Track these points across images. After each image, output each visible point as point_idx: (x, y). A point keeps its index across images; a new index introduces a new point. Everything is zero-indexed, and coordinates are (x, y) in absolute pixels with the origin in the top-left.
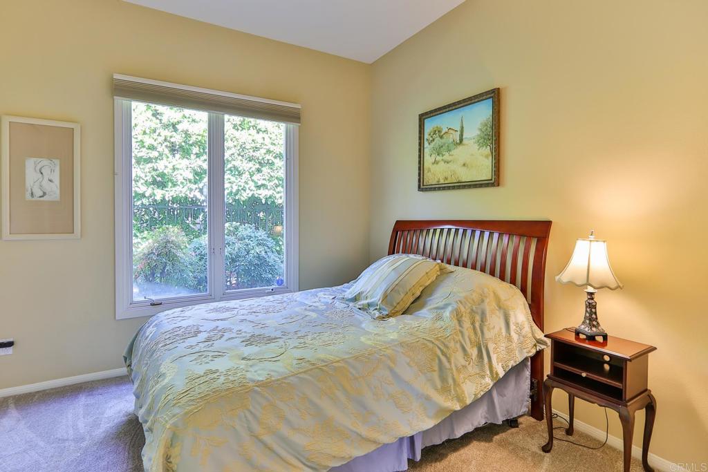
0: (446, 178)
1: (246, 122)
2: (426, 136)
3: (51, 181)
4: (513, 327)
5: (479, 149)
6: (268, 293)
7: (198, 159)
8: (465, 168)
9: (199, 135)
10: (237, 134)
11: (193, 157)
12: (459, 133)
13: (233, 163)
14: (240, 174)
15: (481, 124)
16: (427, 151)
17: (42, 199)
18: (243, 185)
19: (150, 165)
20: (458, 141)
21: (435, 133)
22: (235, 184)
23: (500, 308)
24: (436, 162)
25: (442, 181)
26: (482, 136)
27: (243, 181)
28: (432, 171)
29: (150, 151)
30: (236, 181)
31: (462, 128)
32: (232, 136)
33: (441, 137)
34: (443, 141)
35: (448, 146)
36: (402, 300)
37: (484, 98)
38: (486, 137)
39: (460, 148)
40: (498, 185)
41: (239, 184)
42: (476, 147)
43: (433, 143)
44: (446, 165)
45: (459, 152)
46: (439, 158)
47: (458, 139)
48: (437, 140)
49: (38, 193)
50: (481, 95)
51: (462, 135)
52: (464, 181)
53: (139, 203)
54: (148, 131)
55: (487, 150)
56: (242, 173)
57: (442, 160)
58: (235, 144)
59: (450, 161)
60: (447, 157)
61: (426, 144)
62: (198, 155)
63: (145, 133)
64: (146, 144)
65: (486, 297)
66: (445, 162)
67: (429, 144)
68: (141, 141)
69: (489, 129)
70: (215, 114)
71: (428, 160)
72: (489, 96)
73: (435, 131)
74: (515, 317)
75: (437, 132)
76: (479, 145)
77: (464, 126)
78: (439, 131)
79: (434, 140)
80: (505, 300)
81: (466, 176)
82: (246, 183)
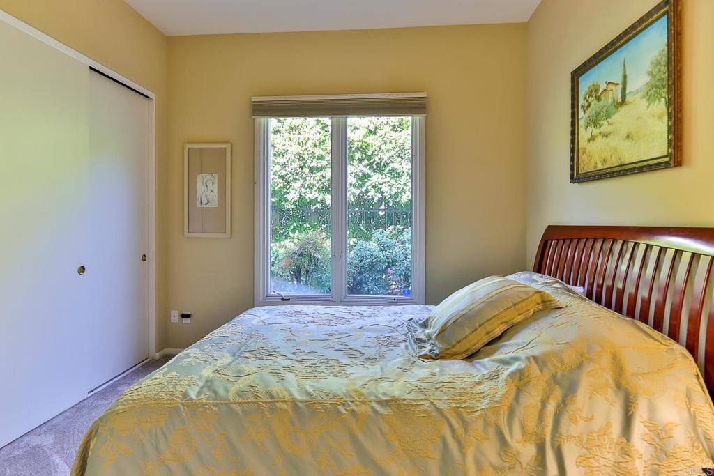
0: (605, 161)
1: (404, 122)
2: (581, 102)
3: (212, 191)
4: (638, 428)
5: (648, 107)
6: (389, 302)
7: (360, 165)
8: (628, 143)
9: (360, 141)
10: (395, 135)
11: (355, 163)
12: (620, 87)
13: (392, 165)
14: (399, 176)
15: (652, 63)
16: (582, 123)
17: (207, 206)
18: (402, 187)
19: (319, 174)
20: (620, 100)
21: (591, 95)
22: (394, 186)
23: (618, 386)
24: (592, 138)
25: (600, 167)
26: (653, 82)
27: (402, 183)
28: (588, 153)
29: (320, 161)
30: (395, 183)
31: (625, 77)
32: (391, 138)
33: (598, 99)
34: (601, 103)
35: (607, 111)
36: (466, 337)
37: (654, 17)
38: (659, 84)
39: (623, 110)
40: (680, 165)
41: (399, 186)
42: (644, 103)
43: (589, 109)
44: (606, 140)
45: (621, 119)
46: (596, 131)
47: (620, 96)
48: (594, 103)
49: (205, 201)
50: (649, 14)
51: (624, 89)
52: (627, 162)
53: (314, 207)
54: (317, 144)
55: (661, 106)
56: (402, 175)
57: (600, 133)
58: (394, 146)
59: (610, 134)
60: (605, 127)
61: (581, 114)
62: (361, 161)
63: (315, 146)
64: (316, 155)
65: (590, 360)
66: (603, 136)
67: (585, 112)
68: (313, 152)
69: (664, 69)
70: (336, 118)
71: (584, 135)
72: (663, 11)
73: (591, 91)
74: (652, 410)
75: (594, 90)
76: (648, 100)
77: (627, 73)
78: (595, 91)
79: (589, 106)
80: (633, 375)
81: (631, 154)
82: (405, 184)
